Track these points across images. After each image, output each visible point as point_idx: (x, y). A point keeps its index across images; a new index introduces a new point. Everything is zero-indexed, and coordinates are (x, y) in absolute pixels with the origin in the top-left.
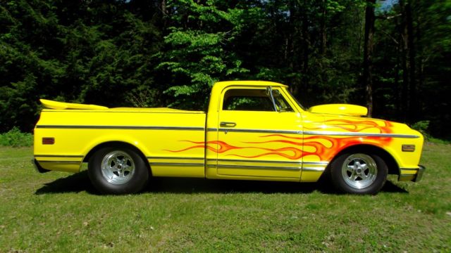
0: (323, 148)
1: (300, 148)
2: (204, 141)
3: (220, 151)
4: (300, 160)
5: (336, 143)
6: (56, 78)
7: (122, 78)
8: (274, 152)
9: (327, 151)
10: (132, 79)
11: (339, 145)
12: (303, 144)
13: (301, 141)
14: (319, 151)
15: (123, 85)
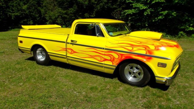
0: (114, 58)
1: (103, 56)
2: (65, 48)
3: (71, 53)
4: (103, 62)
5: (120, 56)
6: (85, 6)
7: (111, 5)
8: (92, 57)
9: (116, 60)
10: (115, 5)
11: (122, 57)
12: (105, 55)
13: (103, 53)
14: (112, 59)
15: (111, 8)
